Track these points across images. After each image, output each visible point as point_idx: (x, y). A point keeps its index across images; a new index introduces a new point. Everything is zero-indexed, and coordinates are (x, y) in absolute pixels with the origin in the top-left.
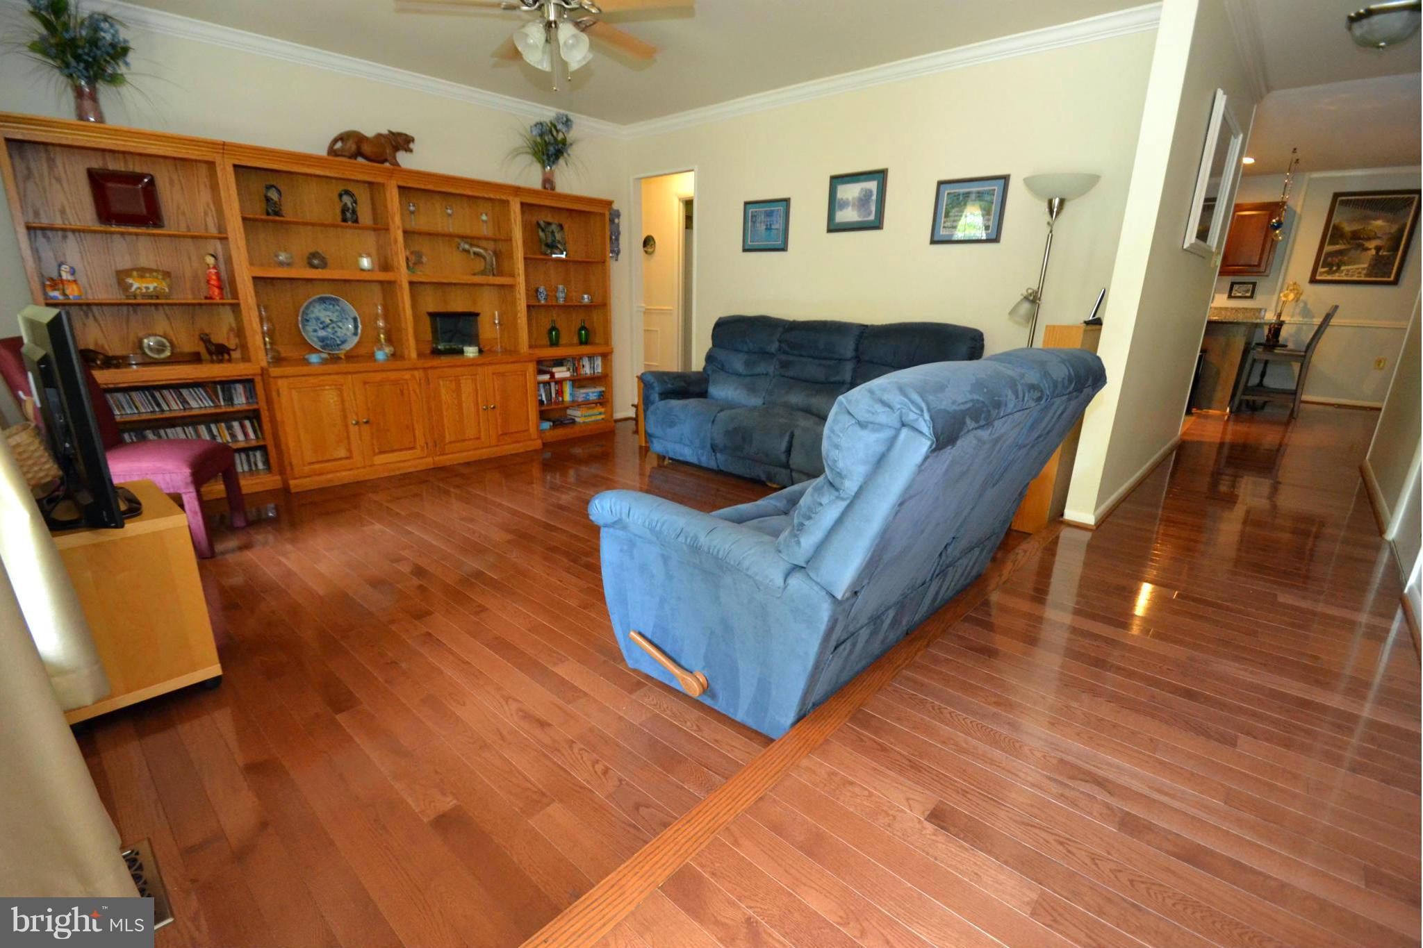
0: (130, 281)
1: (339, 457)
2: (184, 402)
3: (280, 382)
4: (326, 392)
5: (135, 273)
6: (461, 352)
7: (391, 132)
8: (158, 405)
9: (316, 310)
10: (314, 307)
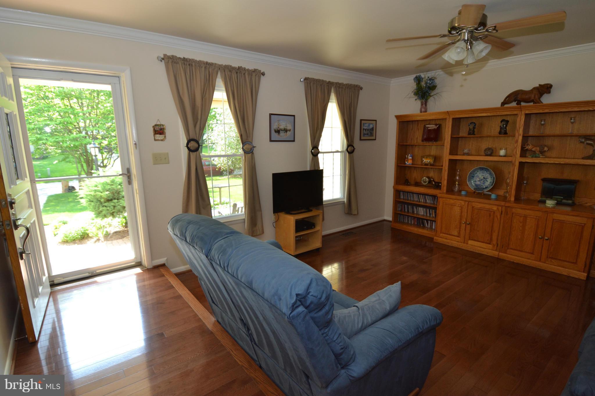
0: (423, 159)
1: (454, 235)
2: (426, 200)
3: (440, 199)
4: (456, 207)
5: (425, 157)
6: (544, 202)
7: (540, 85)
8: (419, 199)
9: (478, 173)
10: (478, 171)
